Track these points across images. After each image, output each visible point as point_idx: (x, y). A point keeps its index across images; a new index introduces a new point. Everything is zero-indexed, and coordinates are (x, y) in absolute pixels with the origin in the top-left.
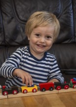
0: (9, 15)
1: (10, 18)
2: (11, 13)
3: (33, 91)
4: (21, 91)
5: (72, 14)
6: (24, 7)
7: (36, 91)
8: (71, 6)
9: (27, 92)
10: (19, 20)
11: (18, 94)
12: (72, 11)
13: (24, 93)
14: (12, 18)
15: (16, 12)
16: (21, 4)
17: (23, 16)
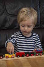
0: (1, 11)
1: (2, 12)
2: (2, 9)
3: (12, 57)
4: (5, 57)
5: (39, 11)
6: (10, 6)
7: (14, 57)
8: (39, 6)
9: (8, 58)
10: (7, 14)
11: (3, 59)
12: (39, 9)
13: (6, 58)
14: (3, 12)
15: (6, 8)
16: (8, 4)
17: (10, 11)
